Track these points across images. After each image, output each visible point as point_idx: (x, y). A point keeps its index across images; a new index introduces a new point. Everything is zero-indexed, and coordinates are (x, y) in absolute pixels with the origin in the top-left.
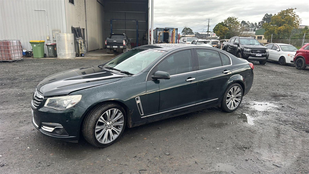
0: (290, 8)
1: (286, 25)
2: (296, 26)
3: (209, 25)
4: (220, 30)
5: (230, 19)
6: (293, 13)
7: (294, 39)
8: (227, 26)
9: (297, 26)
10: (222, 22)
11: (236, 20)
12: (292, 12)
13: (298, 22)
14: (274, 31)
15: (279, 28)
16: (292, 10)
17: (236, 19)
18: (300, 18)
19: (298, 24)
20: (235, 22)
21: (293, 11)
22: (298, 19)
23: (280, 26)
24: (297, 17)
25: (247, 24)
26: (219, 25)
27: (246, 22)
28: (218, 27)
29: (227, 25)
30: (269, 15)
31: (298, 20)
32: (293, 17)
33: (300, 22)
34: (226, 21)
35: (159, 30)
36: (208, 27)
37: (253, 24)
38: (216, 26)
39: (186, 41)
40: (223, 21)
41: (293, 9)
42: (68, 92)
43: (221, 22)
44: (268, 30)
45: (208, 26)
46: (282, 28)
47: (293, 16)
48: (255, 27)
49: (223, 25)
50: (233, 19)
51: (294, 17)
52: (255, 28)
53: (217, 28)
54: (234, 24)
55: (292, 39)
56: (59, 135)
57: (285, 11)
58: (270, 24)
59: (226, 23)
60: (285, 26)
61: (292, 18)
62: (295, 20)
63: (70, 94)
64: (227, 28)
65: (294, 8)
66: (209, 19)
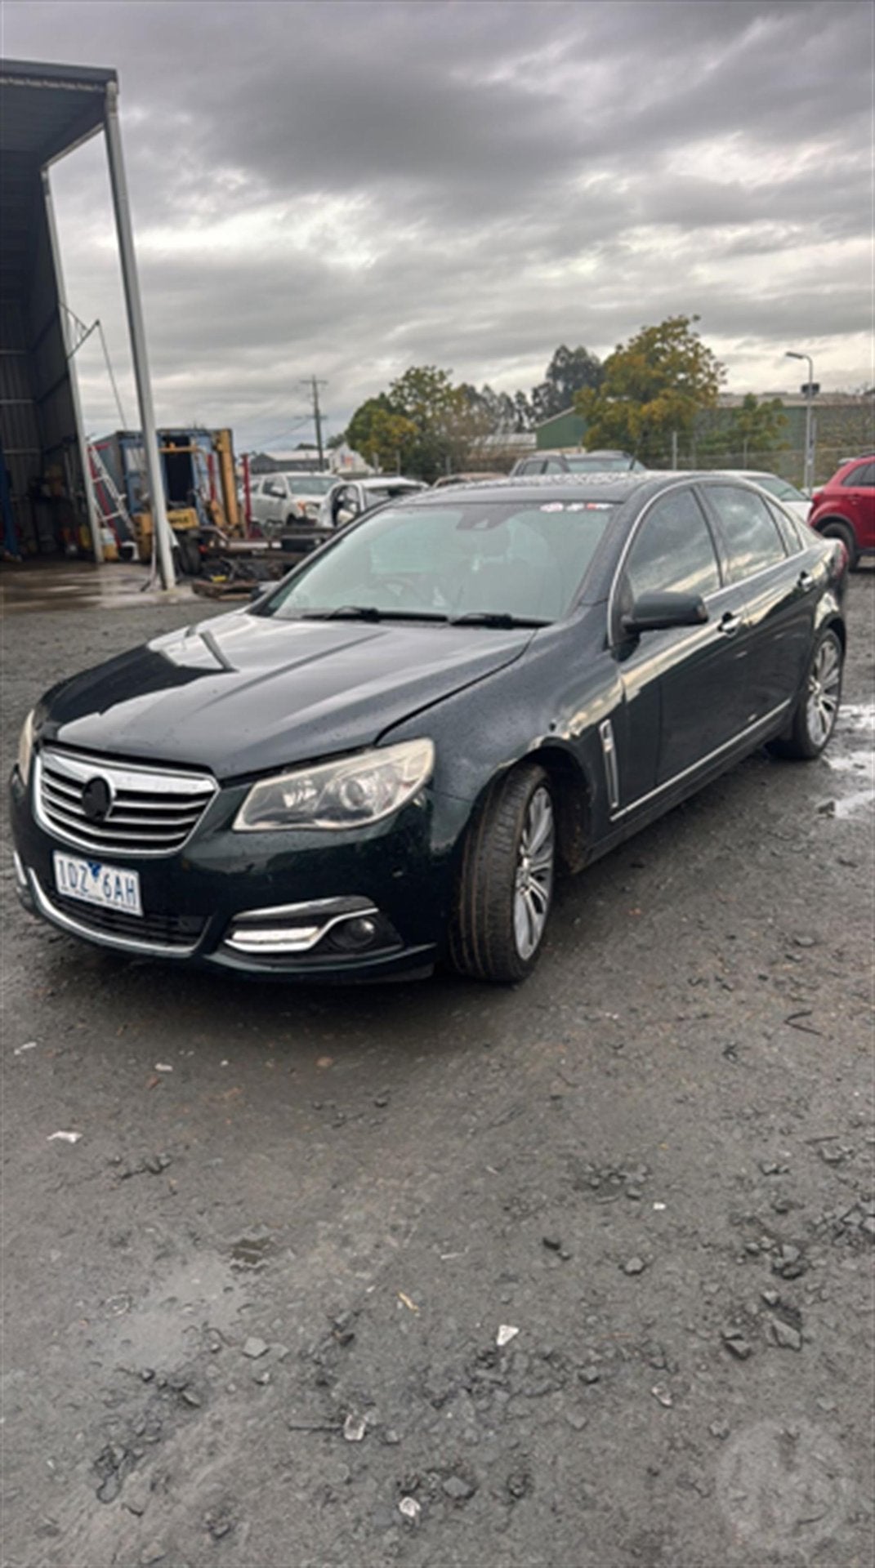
0: (675, 317)
1: (669, 392)
2: (707, 394)
3: (317, 412)
4: (378, 434)
5: (417, 380)
6: (690, 336)
7: (712, 453)
8: (404, 413)
9: (712, 397)
10: (382, 395)
11: (445, 383)
12: (684, 332)
13: (712, 376)
14: (625, 422)
15: (645, 408)
16: (683, 323)
17: (442, 376)
18: (718, 359)
19: (715, 389)
20: (440, 391)
21: (691, 328)
22: (712, 363)
23: (646, 398)
24: (706, 358)
25: (484, 400)
26: (368, 409)
27: (479, 389)
28: (368, 423)
29: (408, 408)
30: (571, 355)
31: (712, 370)
32: (691, 355)
33: (719, 377)
34: (401, 388)
35: (132, 441)
36: (313, 423)
37: (508, 400)
38: (357, 415)
39: (289, 494)
40: (388, 391)
41: (687, 322)
42: (370, 734)
43: (376, 396)
44: (600, 419)
45: (317, 417)
46: (656, 406)
47: (692, 350)
48: (519, 412)
49: (391, 410)
50: (432, 378)
51: (696, 354)
52: (521, 419)
53: (362, 423)
54: (440, 400)
55: (700, 453)
56: (351, 956)
57: (659, 330)
58: (603, 392)
59: (402, 397)
60: (666, 397)
61: (689, 360)
62: (700, 370)
63: (381, 743)
64: (410, 424)
65: (690, 316)
66: (315, 384)
